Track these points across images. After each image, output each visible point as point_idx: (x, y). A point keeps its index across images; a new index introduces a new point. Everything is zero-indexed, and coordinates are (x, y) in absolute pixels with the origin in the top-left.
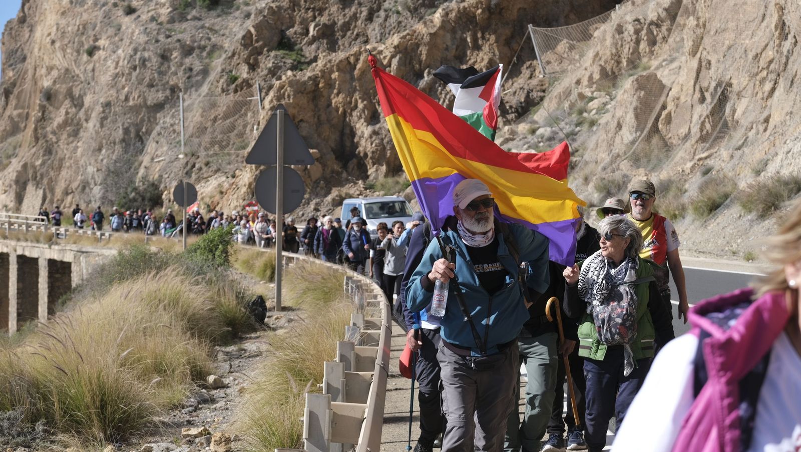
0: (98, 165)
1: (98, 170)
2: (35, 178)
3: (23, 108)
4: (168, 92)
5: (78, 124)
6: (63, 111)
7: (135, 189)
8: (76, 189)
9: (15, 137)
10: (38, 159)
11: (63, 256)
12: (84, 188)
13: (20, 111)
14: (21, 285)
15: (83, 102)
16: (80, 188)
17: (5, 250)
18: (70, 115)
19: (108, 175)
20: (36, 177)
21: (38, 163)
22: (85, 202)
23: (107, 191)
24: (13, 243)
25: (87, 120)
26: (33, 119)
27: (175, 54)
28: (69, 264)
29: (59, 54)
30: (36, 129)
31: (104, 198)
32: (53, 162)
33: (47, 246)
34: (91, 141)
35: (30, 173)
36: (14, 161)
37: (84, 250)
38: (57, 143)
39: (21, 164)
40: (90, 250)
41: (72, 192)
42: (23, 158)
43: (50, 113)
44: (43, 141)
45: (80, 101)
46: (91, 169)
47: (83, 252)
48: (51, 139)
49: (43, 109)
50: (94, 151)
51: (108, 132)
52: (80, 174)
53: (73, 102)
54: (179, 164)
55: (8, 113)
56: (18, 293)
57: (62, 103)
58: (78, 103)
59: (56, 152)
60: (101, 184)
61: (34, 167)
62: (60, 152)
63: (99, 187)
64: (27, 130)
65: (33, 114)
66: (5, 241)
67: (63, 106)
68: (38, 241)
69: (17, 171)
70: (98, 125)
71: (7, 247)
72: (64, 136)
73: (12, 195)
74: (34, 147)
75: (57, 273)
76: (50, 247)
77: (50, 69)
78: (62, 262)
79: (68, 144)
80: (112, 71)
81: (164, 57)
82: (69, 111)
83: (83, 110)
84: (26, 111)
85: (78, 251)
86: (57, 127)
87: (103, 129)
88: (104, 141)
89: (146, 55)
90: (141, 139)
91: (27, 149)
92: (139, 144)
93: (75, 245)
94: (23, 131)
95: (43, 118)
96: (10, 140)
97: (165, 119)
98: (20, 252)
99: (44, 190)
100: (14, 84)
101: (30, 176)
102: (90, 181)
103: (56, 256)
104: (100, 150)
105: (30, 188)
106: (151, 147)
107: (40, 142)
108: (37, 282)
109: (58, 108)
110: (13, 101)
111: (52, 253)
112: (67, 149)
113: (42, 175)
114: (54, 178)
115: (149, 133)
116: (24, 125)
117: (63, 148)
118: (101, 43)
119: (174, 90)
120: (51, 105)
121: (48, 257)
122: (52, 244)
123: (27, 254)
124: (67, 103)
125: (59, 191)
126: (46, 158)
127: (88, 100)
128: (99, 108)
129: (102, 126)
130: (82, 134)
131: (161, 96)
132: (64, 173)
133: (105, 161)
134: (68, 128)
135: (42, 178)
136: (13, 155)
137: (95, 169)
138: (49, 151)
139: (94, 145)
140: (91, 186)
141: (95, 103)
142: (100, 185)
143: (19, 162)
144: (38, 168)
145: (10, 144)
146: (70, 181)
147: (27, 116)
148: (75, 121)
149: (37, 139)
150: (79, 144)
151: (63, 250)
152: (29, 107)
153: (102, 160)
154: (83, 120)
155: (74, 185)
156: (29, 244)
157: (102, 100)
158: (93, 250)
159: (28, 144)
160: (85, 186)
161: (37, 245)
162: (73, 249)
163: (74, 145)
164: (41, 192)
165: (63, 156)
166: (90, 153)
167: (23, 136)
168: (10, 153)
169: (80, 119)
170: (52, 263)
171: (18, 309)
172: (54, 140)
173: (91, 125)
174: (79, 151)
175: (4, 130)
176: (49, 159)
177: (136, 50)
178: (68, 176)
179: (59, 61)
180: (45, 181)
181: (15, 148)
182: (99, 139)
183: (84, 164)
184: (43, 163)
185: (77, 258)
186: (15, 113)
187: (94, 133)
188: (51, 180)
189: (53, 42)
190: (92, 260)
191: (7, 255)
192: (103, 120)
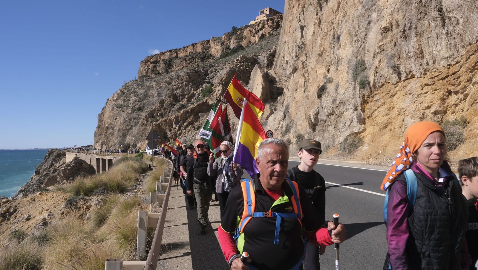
6: (110, 131)
7: (125, 145)
11: (111, 158)
14: (102, 164)
18: (112, 131)
19: (119, 143)
21: (105, 141)
24: (101, 156)
27: (132, 119)
28: (112, 160)
29: (109, 120)
30: (105, 134)
32: (108, 140)
33: (107, 157)
34: (116, 136)
36: (101, 140)
46: (116, 142)
49: (106, 130)
52: (114, 142)
54: (133, 140)
55: (99, 131)
56: (102, 166)
58: (113, 129)
63: (118, 145)
64: (103, 134)
66: (99, 156)
73: (100, 147)
75: (110, 162)
77: (108, 123)
80: (120, 123)
81: (130, 120)
85: (114, 157)
86: (109, 134)
87: (118, 134)
88: (119, 136)
89: (127, 120)
90: (126, 136)
91: (103, 138)
95: (106, 132)
96: (100, 136)
97: (130, 132)
99: (107, 146)
100: (100, 126)
101: (104, 143)
103: (109, 158)
104: (118, 138)
105: (104, 145)
106: (128, 137)
108: (106, 164)
110: (100, 129)
115: (127, 134)
117: (110, 138)
118: (118, 117)
119: (132, 126)
120: (108, 130)
122: (109, 156)
123: (103, 158)
124: (111, 129)
125: (110, 146)
127: (115, 128)
128: (117, 130)
130: (114, 135)
131: (129, 127)
132: (111, 142)
134: (111, 134)
135: (106, 143)
138: (108, 138)
147: (103, 132)
148: (113, 133)
149: (105, 136)
152: (103, 130)
153: (118, 140)
155: (113, 145)
156: (104, 156)
157: (118, 128)
158: (117, 157)
160: (115, 145)
163: (112, 137)
166: (116, 138)
167: (102, 136)
170: (108, 160)
172: (109, 136)
173: (116, 133)
174: (114, 138)
177: (124, 119)
179: (109, 121)
181: (101, 138)
186: (101, 131)
188: (108, 144)
189: (108, 118)
190: (117, 159)
191: (100, 159)
192: (118, 132)
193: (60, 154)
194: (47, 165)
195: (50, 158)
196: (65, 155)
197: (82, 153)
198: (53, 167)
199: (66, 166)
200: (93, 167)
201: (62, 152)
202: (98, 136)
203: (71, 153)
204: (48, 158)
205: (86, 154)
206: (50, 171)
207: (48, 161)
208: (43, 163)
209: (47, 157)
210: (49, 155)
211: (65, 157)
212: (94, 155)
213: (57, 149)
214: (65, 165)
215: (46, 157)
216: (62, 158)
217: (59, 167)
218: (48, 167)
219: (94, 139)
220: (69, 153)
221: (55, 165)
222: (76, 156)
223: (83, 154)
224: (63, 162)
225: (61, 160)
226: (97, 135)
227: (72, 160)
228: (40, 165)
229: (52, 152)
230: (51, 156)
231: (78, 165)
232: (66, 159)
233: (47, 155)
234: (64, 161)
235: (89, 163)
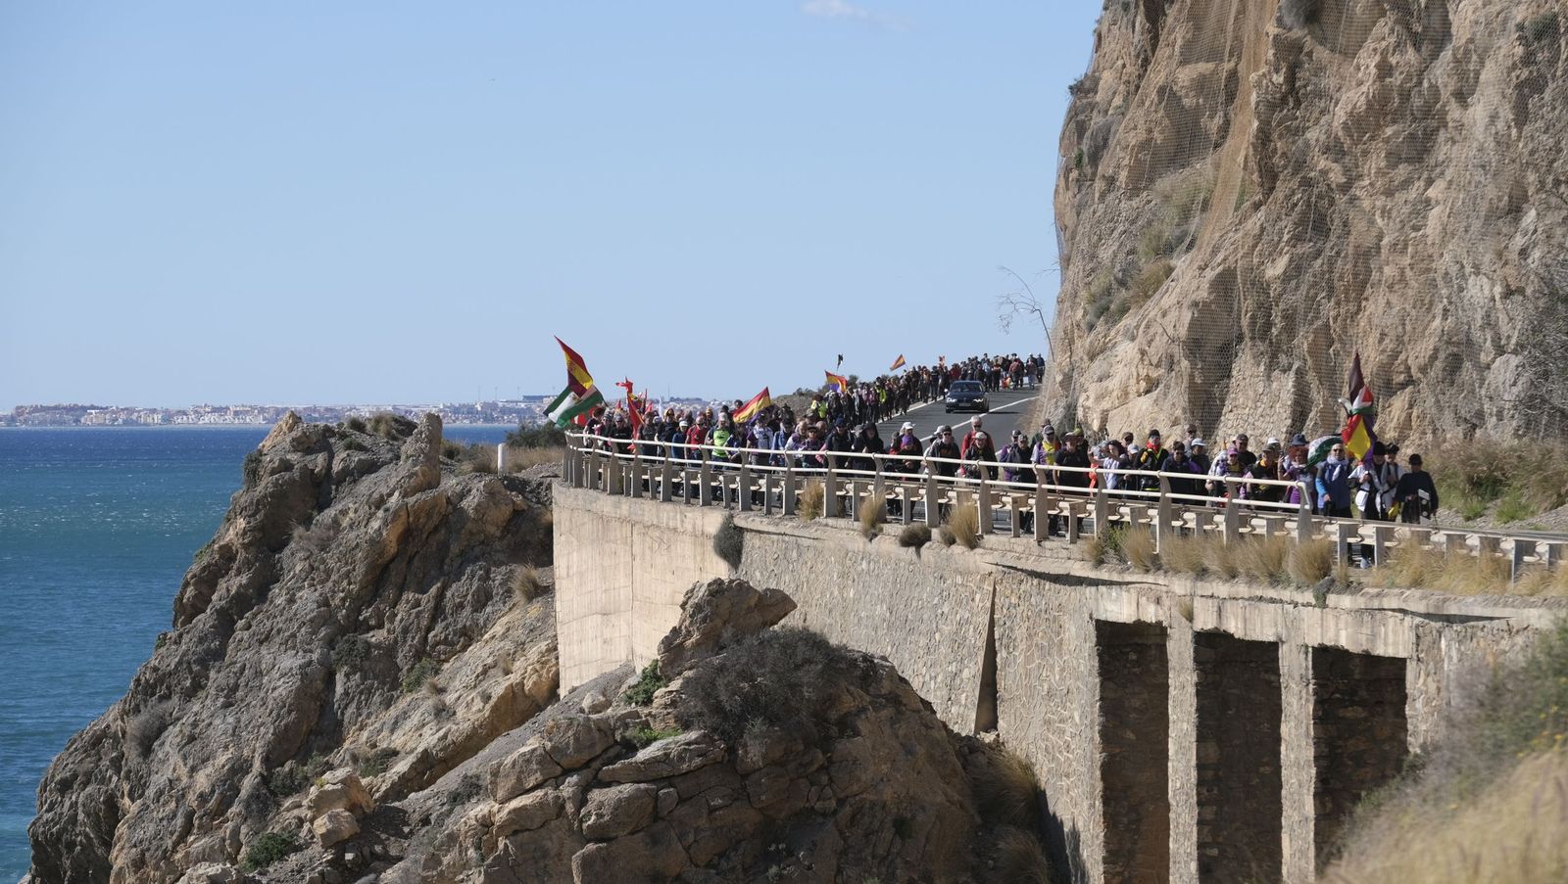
0: (1510, 270)
1: (1508, 293)
2: (1262, 331)
3: (1215, 55)
5: (1427, 111)
6: (1368, 62)
8: (1423, 370)
9: (1187, 171)
10: (1273, 254)
11: (1374, 636)
12: (1454, 365)
13: (1204, 67)
14: (1212, 749)
15: (1446, 24)
16: (1439, 364)
17: (1150, 614)
18: (1397, 79)
19: (1549, 312)
20: (1269, 325)
21: (1275, 269)
22: (1459, 419)
23: (1546, 375)
24: (1180, 586)
25: (1462, 97)
26: (1254, 97)
28: (1399, 664)
30: (1264, 138)
31: (1532, 402)
32: (1331, 262)
33: (1308, 596)
34: (1479, 175)
35: (1247, 305)
36: (1181, 263)
37: (1453, 609)
38: (1345, 188)
39: (1210, 274)
40: (1477, 611)
41: (1410, 381)
42: (1215, 252)
43: (1319, 70)
44: (1294, 183)
45: (1436, 20)
46: (1480, 290)
47: (1449, 619)
48: (1324, 173)
49: (1291, 55)
50: (1493, 215)
51: (1547, 140)
52: (1438, 309)
53: (1408, 27)
55: (1157, 77)
56: (1200, 783)
57: (1367, 30)
58: (1427, 29)
59: (1345, 224)
60: (1520, 347)
61: (1260, 286)
62: (1359, 226)
63: (1515, 360)
64: (1229, 143)
65: (1253, 77)
66: (1150, 578)
67: (1370, 44)
68: (1275, 578)
69: (1195, 304)
70: (1507, 113)
71: (1158, 601)
72: (1376, 162)
73: (1177, 398)
74: (1257, 206)
75: (1353, 703)
76: (1321, 602)
78: (1369, 660)
79: (1389, 193)
82: (1393, 60)
83: (1447, 55)
84: (1228, 66)
85: (1427, 616)
86: (1345, 126)
87: (1527, 129)
88: (1532, 177)
91: (1230, 217)
93: (1417, 593)
94: (1217, 146)
95: (1293, 94)
96: (1163, 184)
98: (1205, 621)
99: (1300, 374)
101: (1245, 322)
102: (1476, 335)
103: (1345, 637)
104: (1515, 210)
105: (1246, 367)
107: (1280, 187)
108: (1278, 740)
109: (1349, 53)
110: (1176, 31)
111: (1331, 622)
112: (1386, 213)
113: (1290, 318)
114: (1336, 328)
116: (1218, 120)
117: (1372, 210)
120: (1322, 41)
121: (1314, 640)
122: (1330, 587)
123: (1234, 627)
124: (1385, 29)
126: (1306, 248)
127: (1465, 15)
128: (1509, 48)
129: (1522, 116)
130: (1442, 150)
132: (1376, 307)
133: (1536, 254)
134: (1389, 131)
135: (1290, 330)
136: (1180, 240)
137: (1498, 290)
138: (1315, 223)
139: (1491, 192)
140: (1484, 358)
141: (1494, 26)
142: (1515, 352)
143: (1202, 269)
144: (1275, 289)
145: (1167, 198)
146: (1399, 340)
147: (1232, 86)
148: (1417, 102)
149: (1269, 177)
150: (1431, 193)
151: (1370, 610)
152: (1236, 52)
153: (1524, 253)
154: (1445, 94)
155: (1418, 353)
156: (1242, 589)
157: (1520, 14)
158: (1488, 613)
159: (1234, 197)
160: (1457, 355)
161: (1271, 593)
162: (1412, 607)
163: (1413, 194)
164: (1286, 385)
165: (1369, 241)
166: (1476, 225)
167: (1217, 166)
168: (1169, 233)
169: (1435, 90)
170: (1328, 661)
171: (1201, 846)
172: (1337, 176)
173: (1478, 112)
174: (1435, 217)
175: (1145, 145)
176: (1318, 254)
178: (1391, 319)
180: (1303, 341)
181: (1186, 214)
182: (1511, 170)
183: (1454, 270)
184: (1295, 270)
185: (1426, 641)
186: (1185, 75)
187: (1491, 144)
188: (1325, 337)
190: (1484, 647)
191: (1159, 632)
192: (1526, 93)
193: (450, 514)
194: (222, 724)
195: (278, 595)
196: (544, 555)
197: (841, 509)
198: (331, 780)
199: (553, 765)
200: (1038, 797)
201: (478, 486)
202: (1142, 179)
203: (649, 509)
204: (242, 603)
205: (915, 540)
206: (285, 846)
207: (240, 651)
208: (153, 688)
209: (233, 583)
210: (269, 540)
211: (541, 591)
212: (1063, 556)
213: (402, 427)
214: (528, 741)
215: (208, 580)
216: (483, 599)
217: (429, 767)
218: (239, 768)
219: (1067, 232)
220: (606, 503)
221: (356, 740)
222: (721, 570)
223: (845, 534)
224: (499, 687)
225: (469, 636)
226: (1118, 161)
227: (647, 652)
228: (110, 717)
229: (319, 490)
230: (294, 560)
231: (753, 751)
232: (548, 616)
233: (234, 533)
234: (524, 671)
235: (961, 716)
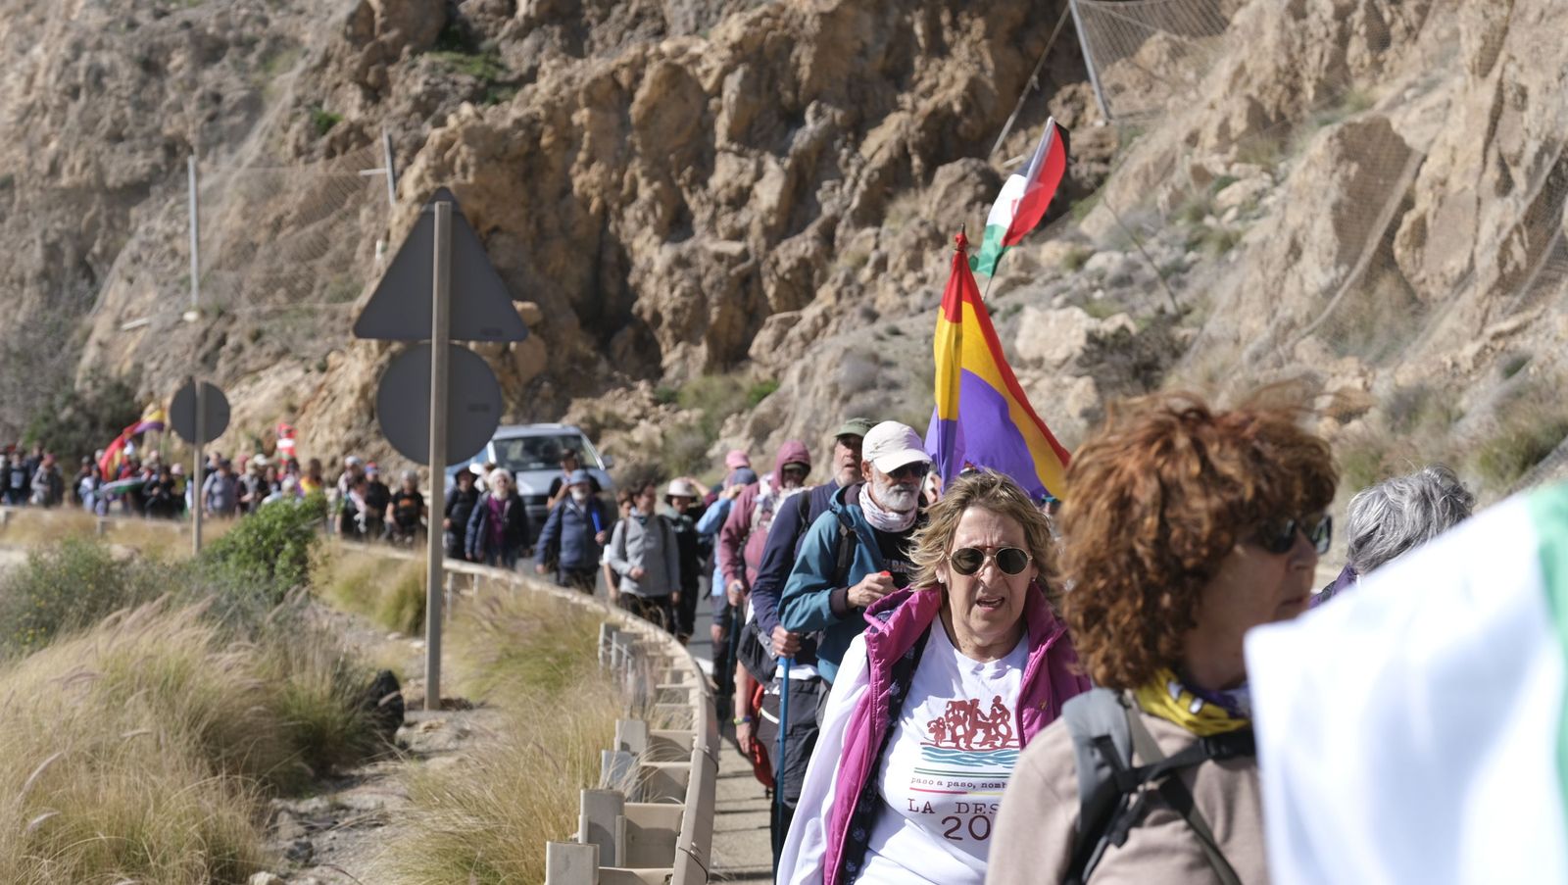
4: (159, 155)
7: (73, 398)
27: (178, 59)
54: (184, 337)
80: (16, 99)
81: (151, 66)
89: (105, 59)
90: (89, 272)
92: (83, 285)
97: (149, 222)
106: (114, 292)
115: (109, 256)
119: (174, 149)
131: (140, 164)
177: (77, 48)
